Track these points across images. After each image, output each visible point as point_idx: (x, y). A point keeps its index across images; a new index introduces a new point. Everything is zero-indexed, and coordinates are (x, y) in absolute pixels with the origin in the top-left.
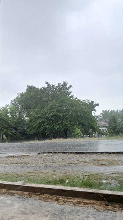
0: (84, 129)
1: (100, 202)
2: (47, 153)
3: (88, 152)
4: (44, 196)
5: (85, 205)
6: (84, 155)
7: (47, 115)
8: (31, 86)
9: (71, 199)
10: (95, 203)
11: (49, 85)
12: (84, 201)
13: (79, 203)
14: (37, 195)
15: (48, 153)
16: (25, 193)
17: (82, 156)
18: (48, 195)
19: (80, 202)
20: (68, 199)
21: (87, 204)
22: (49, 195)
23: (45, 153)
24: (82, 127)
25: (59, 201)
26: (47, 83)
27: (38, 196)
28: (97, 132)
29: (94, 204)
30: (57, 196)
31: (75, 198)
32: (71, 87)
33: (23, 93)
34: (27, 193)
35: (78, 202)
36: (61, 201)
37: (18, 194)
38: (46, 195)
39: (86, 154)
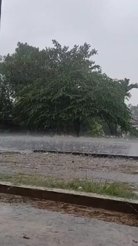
0: (108, 124)
1: (128, 216)
2: (47, 152)
3: (113, 155)
4: (46, 202)
5: (106, 216)
6: (107, 159)
7: (50, 97)
8: (24, 43)
9: (85, 208)
10: (121, 215)
11: (58, 45)
12: (105, 212)
13: (97, 214)
14: (35, 200)
15: (49, 151)
16: (16, 196)
17: (103, 159)
18: (50, 202)
19: (99, 212)
20: (81, 207)
21: (110, 215)
22: (52, 202)
23: (45, 152)
24: (106, 121)
25: (68, 209)
26: (54, 41)
27: (37, 202)
28: (128, 132)
29: (119, 216)
30: (65, 204)
31: (91, 208)
32: (94, 52)
33: (9, 54)
34: (20, 197)
35: (95, 212)
36: (71, 209)
37: (6, 197)
38: (49, 201)
39: (110, 158)
